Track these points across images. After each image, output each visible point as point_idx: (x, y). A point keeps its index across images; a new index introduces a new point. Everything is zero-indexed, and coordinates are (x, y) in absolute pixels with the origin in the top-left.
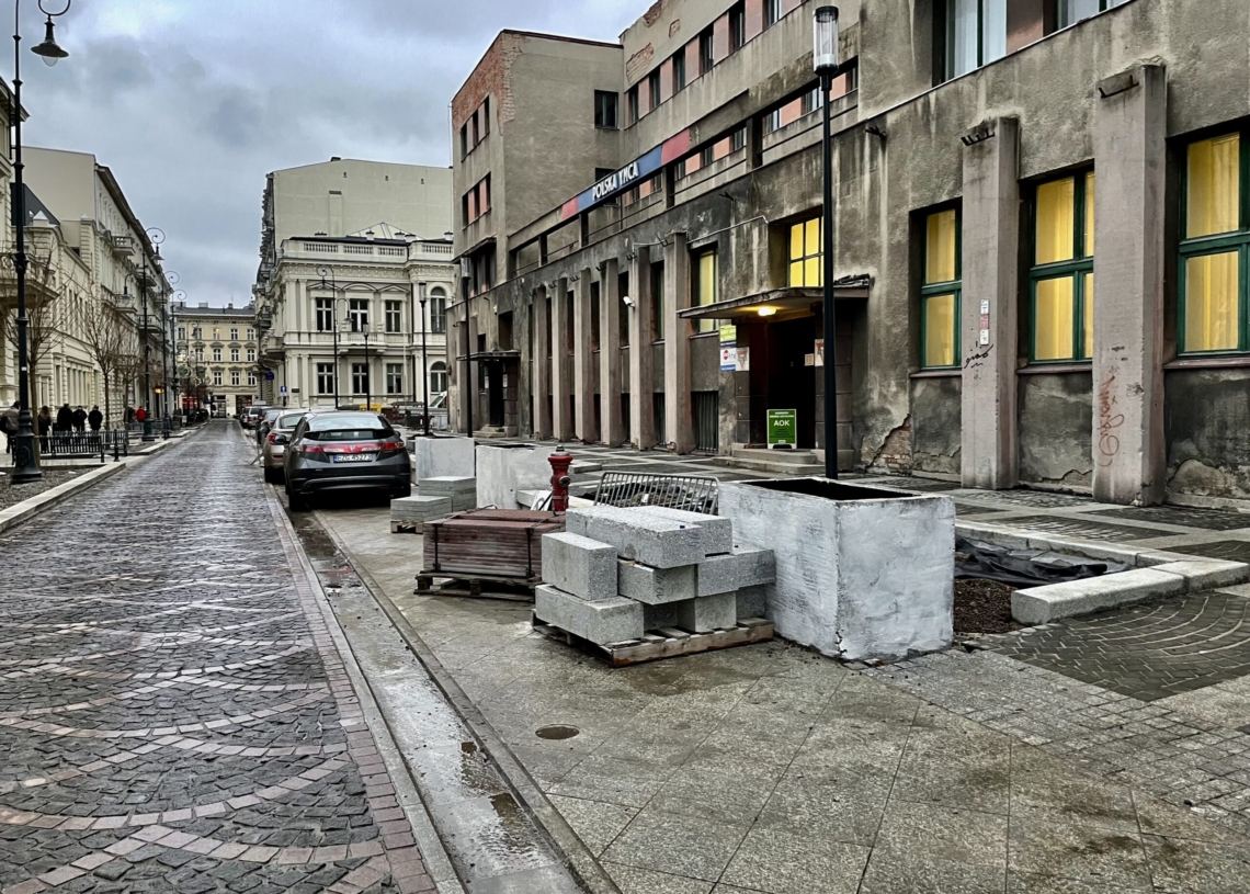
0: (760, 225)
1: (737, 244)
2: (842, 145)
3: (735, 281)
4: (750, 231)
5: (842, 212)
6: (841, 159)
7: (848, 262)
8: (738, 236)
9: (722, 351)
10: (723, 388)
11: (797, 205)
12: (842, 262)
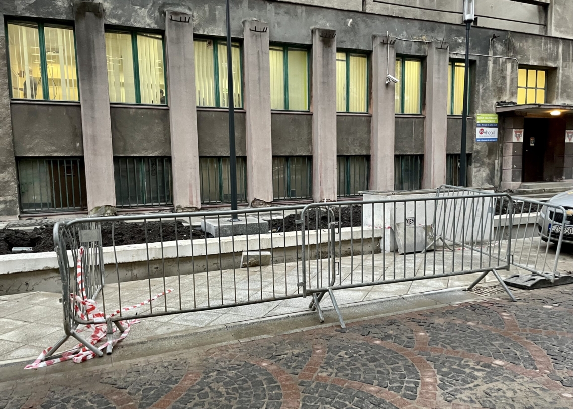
0: (513, 62)
1: (494, 68)
2: (564, 45)
3: (491, 89)
4: (504, 63)
5: (563, 74)
6: (563, 50)
7: (565, 98)
8: (495, 62)
9: (478, 130)
10: (478, 152)
11: (538, 62)
12: (562, 96)
